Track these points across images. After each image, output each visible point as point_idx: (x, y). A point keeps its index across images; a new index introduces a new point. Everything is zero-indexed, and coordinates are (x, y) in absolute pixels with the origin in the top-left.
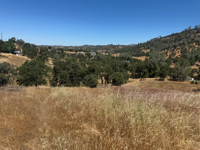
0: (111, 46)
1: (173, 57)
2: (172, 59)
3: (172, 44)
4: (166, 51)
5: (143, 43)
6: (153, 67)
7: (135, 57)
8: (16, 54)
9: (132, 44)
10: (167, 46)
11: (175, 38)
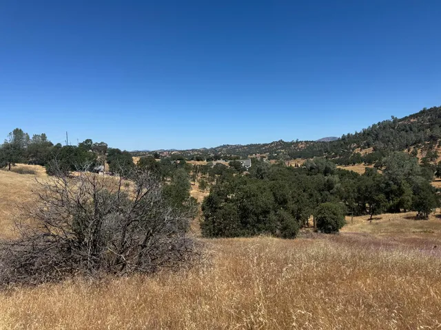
0: (281, 144)
1: (432, 163)
2: (432, 168)
3: (426, 132)
4: (412, 149)
5: (354, 134)
6: (395, 187)
7: (341, 165)
8: (98, 173)
9: (328, 138)
10: (414, 138)
11: (429, 119)
